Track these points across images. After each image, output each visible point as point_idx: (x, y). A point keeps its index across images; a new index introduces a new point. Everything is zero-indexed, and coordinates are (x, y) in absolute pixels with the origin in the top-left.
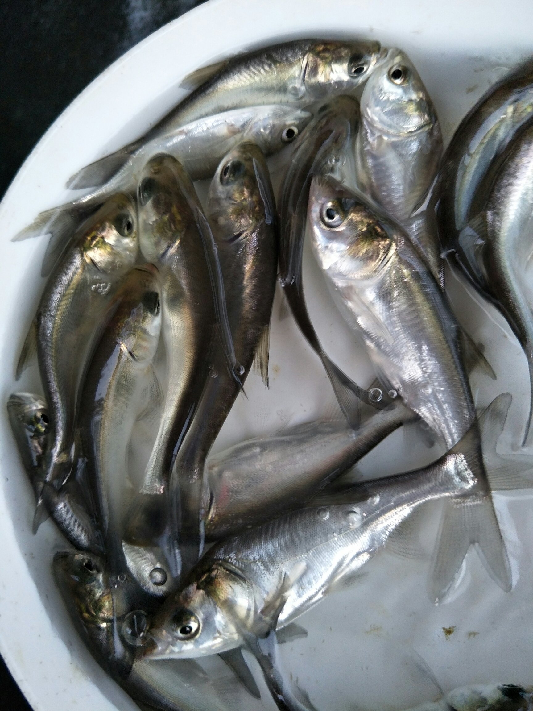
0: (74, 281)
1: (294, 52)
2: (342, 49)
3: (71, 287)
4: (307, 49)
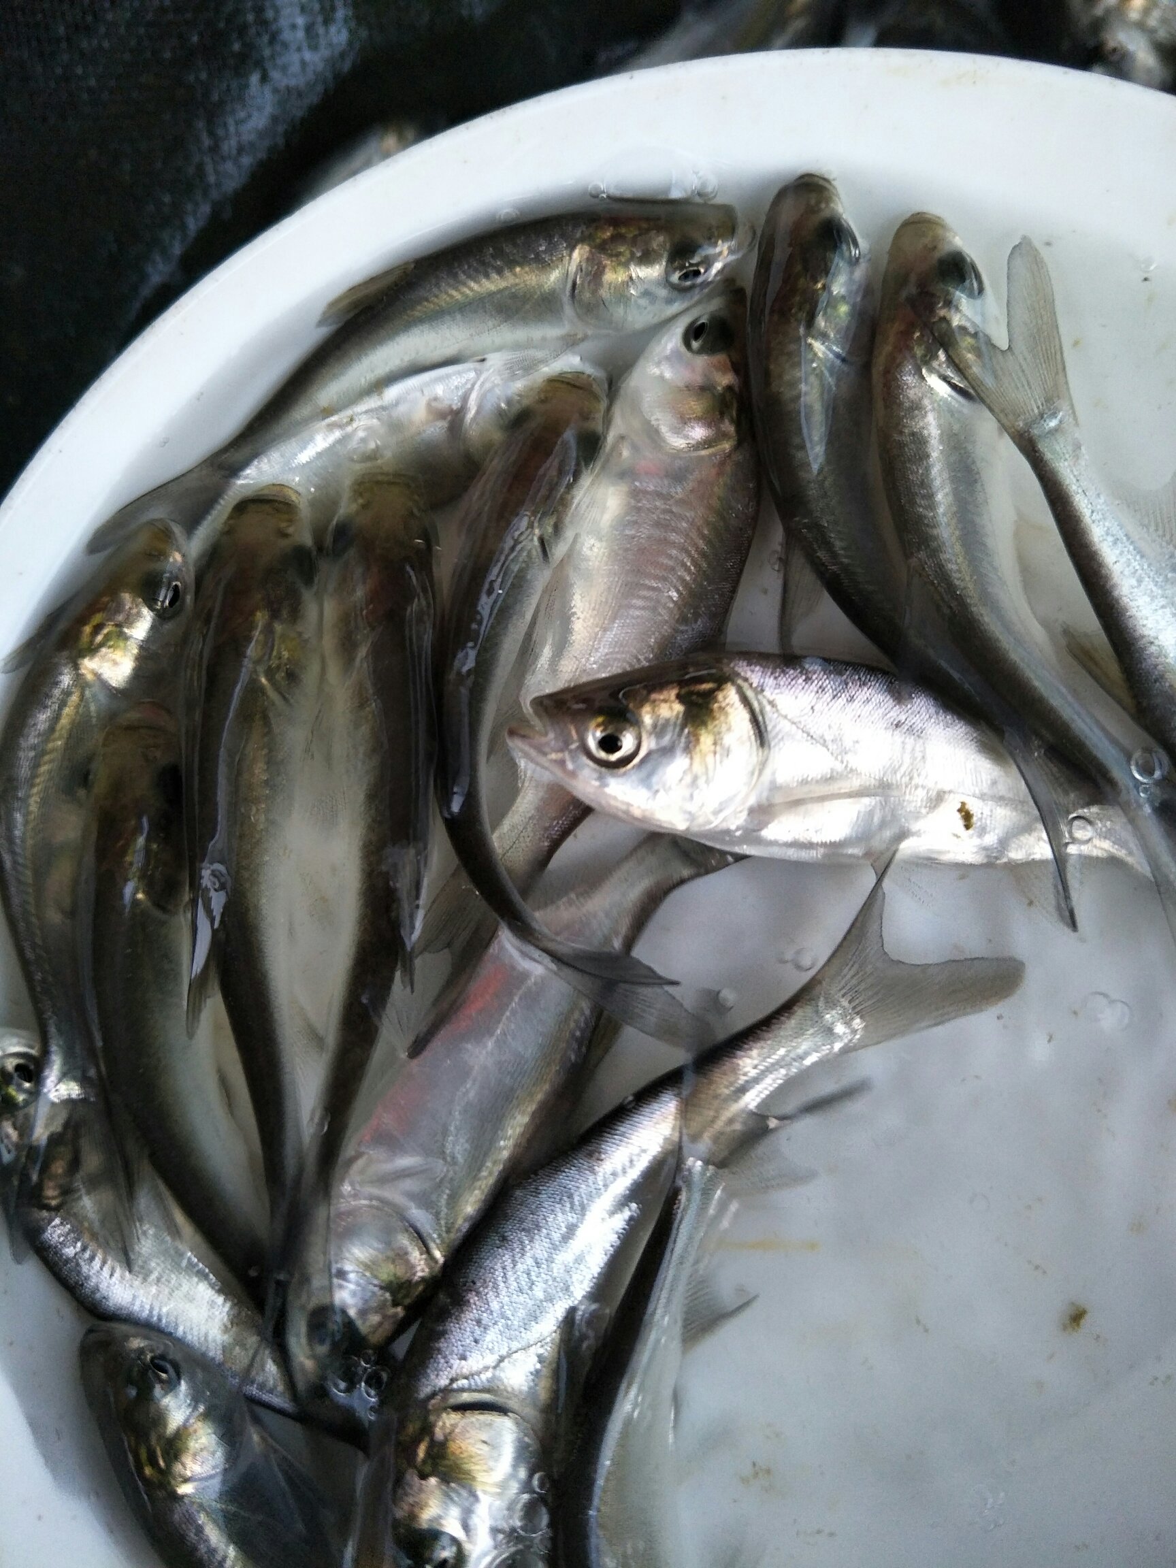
0: (64, 721)
1: (550, 243)
2: (653, 233)
3: (57, 734)
4: (578, 235)
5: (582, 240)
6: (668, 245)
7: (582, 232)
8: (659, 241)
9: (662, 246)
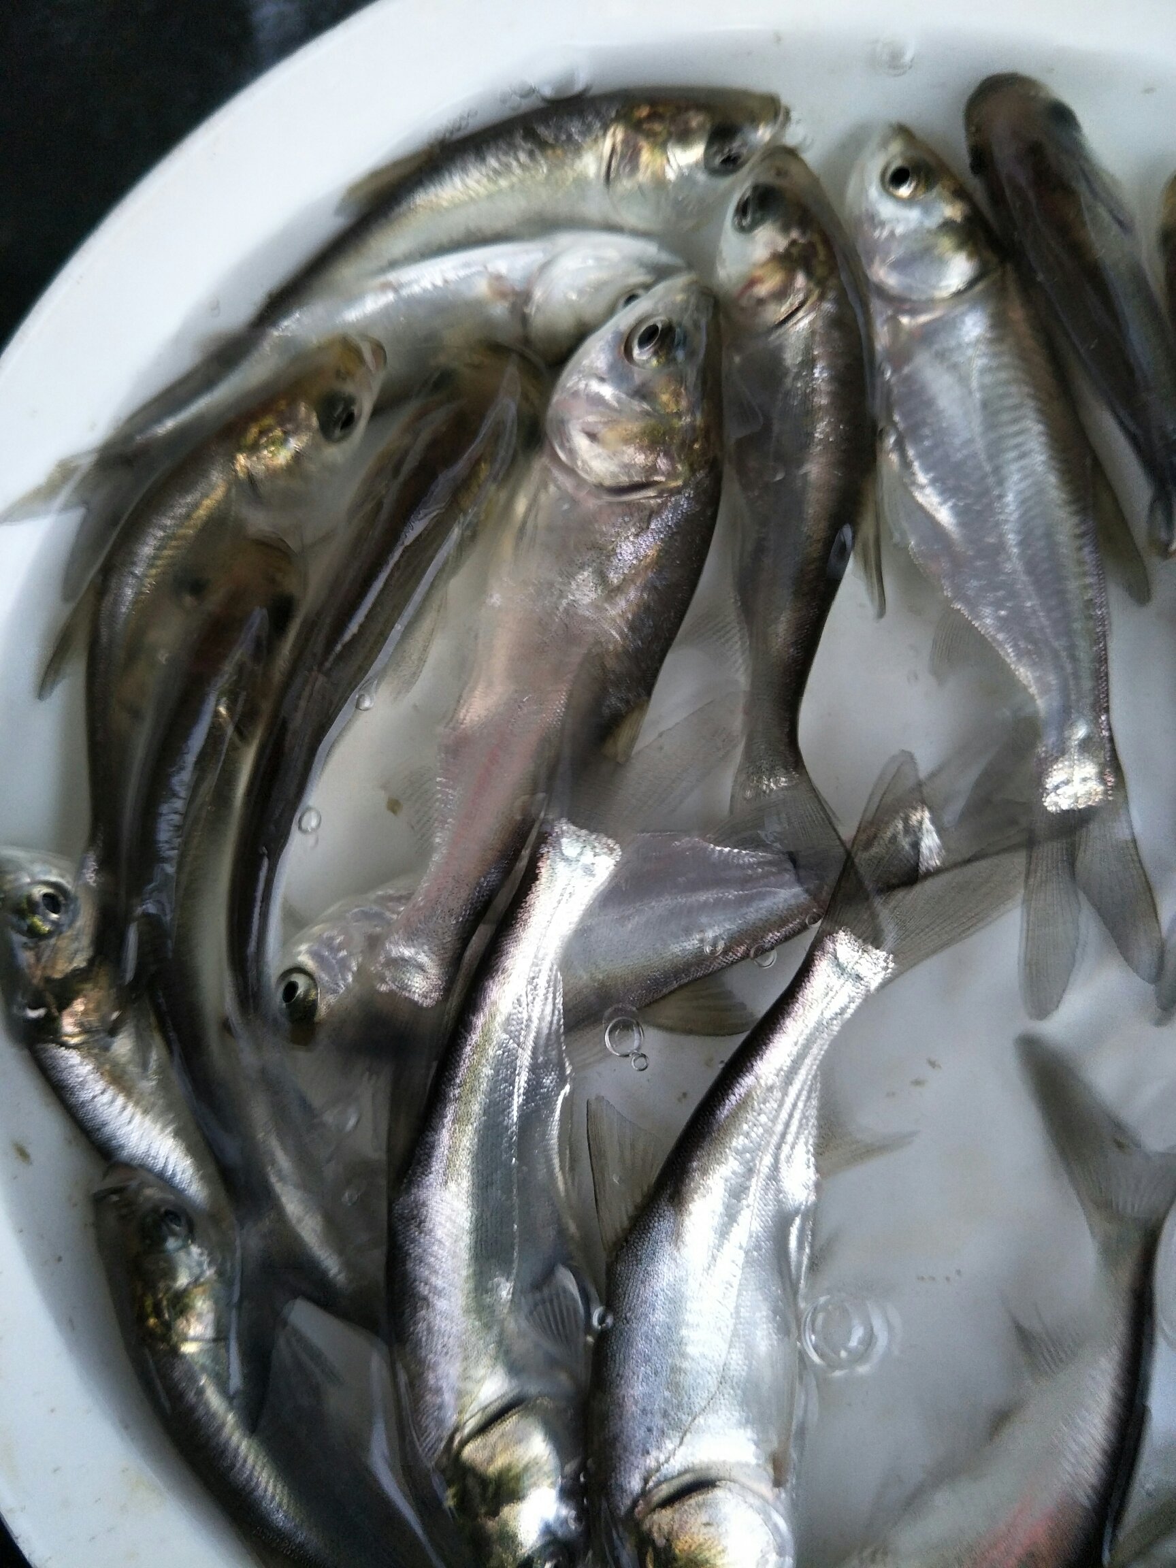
1: (584, 123)
2: (691, 114)
4: (613, 114)
5: (618, 119)
6: (708, 126)
7: (617, 111)
8: (696, 120)
9: (701, 127)
